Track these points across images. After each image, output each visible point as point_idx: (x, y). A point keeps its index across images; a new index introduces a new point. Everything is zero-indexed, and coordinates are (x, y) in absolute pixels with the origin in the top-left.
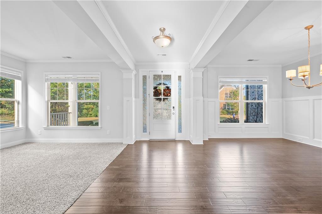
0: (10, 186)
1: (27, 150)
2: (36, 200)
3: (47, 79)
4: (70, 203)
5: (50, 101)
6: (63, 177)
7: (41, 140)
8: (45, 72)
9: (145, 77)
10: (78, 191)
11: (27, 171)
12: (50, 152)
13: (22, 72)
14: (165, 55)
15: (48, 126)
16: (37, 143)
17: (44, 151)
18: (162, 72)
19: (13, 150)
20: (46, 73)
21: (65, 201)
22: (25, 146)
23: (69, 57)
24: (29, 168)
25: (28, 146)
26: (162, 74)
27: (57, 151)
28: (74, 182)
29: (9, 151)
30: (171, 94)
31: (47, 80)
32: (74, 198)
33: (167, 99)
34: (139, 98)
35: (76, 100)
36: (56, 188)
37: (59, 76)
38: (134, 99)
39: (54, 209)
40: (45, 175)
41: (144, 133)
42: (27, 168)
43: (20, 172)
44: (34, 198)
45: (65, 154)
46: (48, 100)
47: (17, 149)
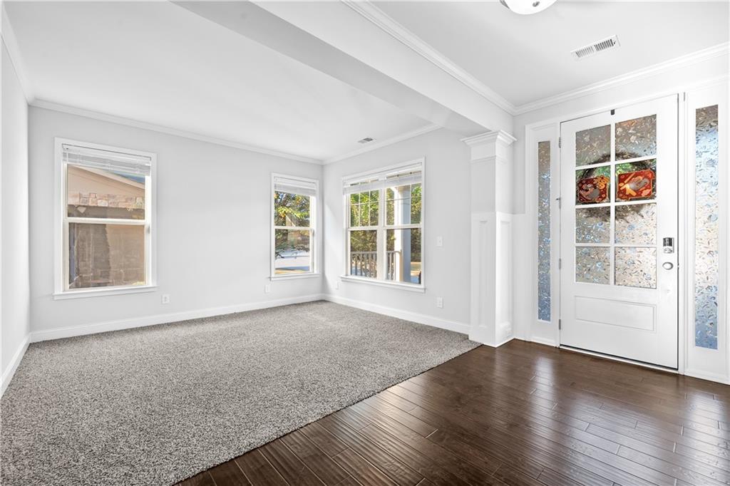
3: (346, 188)
5: (349, 229)
7: (337, 298)
8: (343, 176)
9: (544, 148)
13: (317, 182)
14: (609, 43)
16: (333, 303)
18: (613, 112)
23: (368, 140)
26: (612, 120)
30: (654, 190)
31: (345, 191)
33: (637, 209)
34: (524, 213)
35: (384, 226)
37: (360, 180)
38: (501, 216)
41: (541, 320)
46: (348, 226)
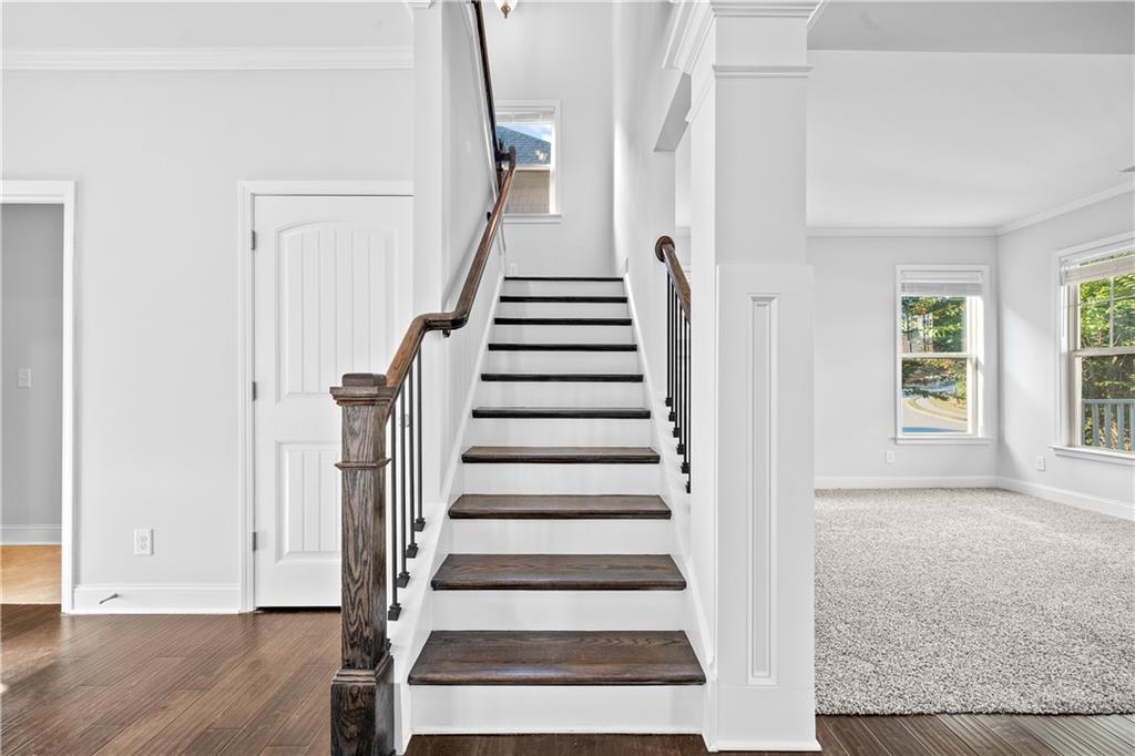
0: (914, 574)
1: (991, 510)
2: (953, 636)
3: (1067, 272)
4: (1044, 706)
5: (1078, 353)
6: (1064, 627)
7: (1042, 488)
8: (1057, 250)
10: (1095, 695)
11: (963, 560)
12: (1061, 535)
13: (986, 269)
15: (1070, 446)
16: (1031, 497)
17: (1040, 527)
19: (958, 497)
20: (1060, 253)
21: (1030, 688)
22: (991, 497)
24: (974, 556)
25: (999, 497)
27: (1091, 543)
28: (1097, 662)
29: (947, 497)
31: (1064, 278)
32: (1064, 700)
36: (1022, 642)
37: (1114, 251)
39: (984, 683)
40: (1007, 591)
42: (970, 554)
43: (948, 557)
44: (951, 628)
45: (1115, 562)
46: (1071, 349)
47: (968, 497)
